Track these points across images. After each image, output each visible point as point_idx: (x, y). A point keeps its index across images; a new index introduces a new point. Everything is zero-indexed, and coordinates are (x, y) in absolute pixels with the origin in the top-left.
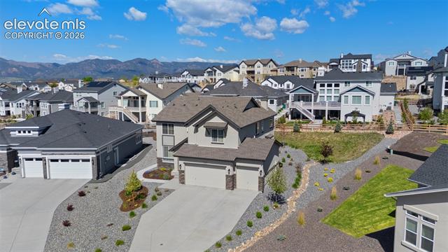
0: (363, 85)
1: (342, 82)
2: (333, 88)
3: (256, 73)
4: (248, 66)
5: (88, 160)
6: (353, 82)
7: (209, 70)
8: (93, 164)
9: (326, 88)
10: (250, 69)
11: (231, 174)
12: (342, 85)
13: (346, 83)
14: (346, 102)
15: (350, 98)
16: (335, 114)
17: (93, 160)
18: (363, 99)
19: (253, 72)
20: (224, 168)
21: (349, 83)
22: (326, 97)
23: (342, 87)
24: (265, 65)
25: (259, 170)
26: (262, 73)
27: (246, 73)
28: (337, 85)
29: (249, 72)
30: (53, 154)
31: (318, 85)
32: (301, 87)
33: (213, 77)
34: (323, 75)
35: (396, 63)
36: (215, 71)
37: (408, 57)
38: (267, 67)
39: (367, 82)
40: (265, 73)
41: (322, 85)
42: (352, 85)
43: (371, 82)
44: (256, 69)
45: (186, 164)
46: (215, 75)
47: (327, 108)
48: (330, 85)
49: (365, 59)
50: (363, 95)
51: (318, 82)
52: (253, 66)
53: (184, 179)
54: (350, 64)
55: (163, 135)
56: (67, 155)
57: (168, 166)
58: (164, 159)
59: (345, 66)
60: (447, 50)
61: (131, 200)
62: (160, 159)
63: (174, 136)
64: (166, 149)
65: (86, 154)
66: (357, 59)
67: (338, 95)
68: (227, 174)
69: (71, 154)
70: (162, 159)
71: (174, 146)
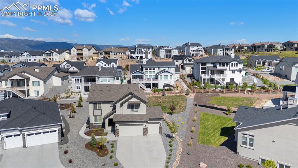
0: (167, 69)
1: (156, 68)
2: (152, 71)
3: (84, 55)
4: (78, 50)
5: (55, 131)
7: (48, 52)
8: (59, 133)
9: (148, 71)
10: (80, 52)
11: (146, 127)
12: (156, 69)
13: (158, 68)
14: (161, 78)
15: (163, 77)
16: (155, 85)
17: (59, 131)
18: (169, 77)
19: (82, 54)
20: (143, 125)
21: (160, 68)
22: (148, 76)
23: (157, 71)
24: (89, 50)
25: (160, 124)
26: (88, 55)
27: (76, 55)
28: (154, 69)
29: (78, 54)
30: (30, 131)
31: (144, 69)
32: (138, 71)
33: (51, 57)
34: (146, 63)
35: (164, 51)
36: (53, 53)
37: (170, 48)
38: (91, 51)
39: (169, 68)
40: (90, 55)
41: (147, 69)
42: (162, 69)
43: (170, 68)
44: (83, 52)
45: (120, 125)
46: (52, 56)
47: (151, 82)
48: (150, 69)
49: (149, 48)
50: (169, 75)
51: (144, 68)
52: (81, 50)
53: (118, 133)
54: (141, 51)
55: (94, 110)
56: (40, 129)
57: (97, 127)
58: (95, 123)
59: (138, 52)
60: (186, 45)
61: (100, 150)
62: (92, 124)
63: (101, 110)
64: (96, 117)
65: (54, 128)
66: (144, 48)
67: (155, 74)
68: (144, 127)
69: (43, 129)
70: (93, 123)
71: (101, 115)
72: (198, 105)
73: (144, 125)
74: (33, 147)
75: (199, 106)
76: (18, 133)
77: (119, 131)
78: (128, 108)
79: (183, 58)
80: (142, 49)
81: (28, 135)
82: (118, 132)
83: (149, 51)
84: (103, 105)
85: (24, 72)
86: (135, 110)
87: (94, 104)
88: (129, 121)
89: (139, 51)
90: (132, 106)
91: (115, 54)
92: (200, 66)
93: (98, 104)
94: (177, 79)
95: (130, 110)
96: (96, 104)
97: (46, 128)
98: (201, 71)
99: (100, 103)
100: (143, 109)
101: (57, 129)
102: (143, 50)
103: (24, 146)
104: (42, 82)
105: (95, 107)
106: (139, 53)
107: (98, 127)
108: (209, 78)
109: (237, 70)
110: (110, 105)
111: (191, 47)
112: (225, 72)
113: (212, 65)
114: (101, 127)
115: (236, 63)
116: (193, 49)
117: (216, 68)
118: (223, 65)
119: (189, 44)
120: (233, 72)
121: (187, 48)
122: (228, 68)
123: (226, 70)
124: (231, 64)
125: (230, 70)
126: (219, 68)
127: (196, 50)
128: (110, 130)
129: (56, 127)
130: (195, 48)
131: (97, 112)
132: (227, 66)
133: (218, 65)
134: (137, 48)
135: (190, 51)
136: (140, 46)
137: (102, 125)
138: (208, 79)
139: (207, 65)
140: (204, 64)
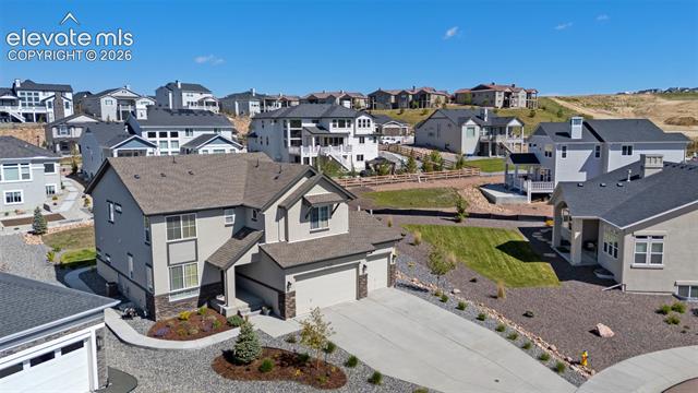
1: (181, 130)
2: (169, 138)
6: (196, 130)
8: (99, 348)
9: (158, 138)
11: (365, 273)
12: (182, 134)
13: (187, 130)
17: (98, 337)
20: (357, 265)
21: (192, 130)
23: (183, 138)
25: (391, 256)
28: (174, 135)
31: (145, 134)
32: (136, 138)
35: (115, 101)
37: (128, 94)
39: (215, 131)
41: (152, 135)
42: (197, 134)
43: (220, 130)
45: (297, 279)
48: (163, 135)
49: (64, 92)
53: (294, 307)
54: (37, 99)
55: (168, 244)
57: (184, 306)
58: (171, 294)
59: (27, 102)
60: (171, 87)
62: (164, 297)
63: (196, 240)
64: (176, 271)
66: (47, 91)
68: (361, 273)
70: (167, 295)
71: (197, 260)
75: (374, 211)
78: (301, 222)
80: (41, 93)
82: (294, 301)
83: (65, 101)
84: (201, 224)
86: (321, 225)
87: (169, 220)
89: (30, 99)
90: (312, 215)
92: (287, 126)
93: (185, 219)
95: (308, 226)
96: (178, 219)
99: (191, 215)
100: (340, 222)
101: (91, 332)
102: (42, 96)
105: (173, 234)
106: (30, 105)
107: (186, 304)
109: (369, 135)
110: (222, 220)
111: (184, 94)
112: (345, 140)
113: (314, 125)
114: (195, 303)
115: (367, 118)
116: (191, 99)
117: (325, 131)
118: (342, 125)
119: (179, 86)
120: (362, 139)
121: (173, 96)
122: (351, 130)
123: (347, 135)
124: (357, 121)
125: (355, 136)
126: (334, 130)
127: (201, 103)
128: (244, 308)
130: (197, 97)
131: (182, 252)
132: (349, 126)
133: (331, 124)
134: (19, 89)
135: (185, 104)
137: (198, 295)
139: (303, 125)
140: (296, 123)
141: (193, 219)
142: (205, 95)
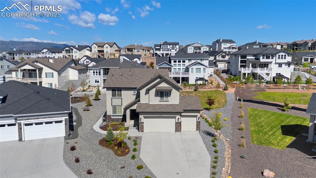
0: (199, 61)
1: (187, 60)
2: (182, 63)
3: (105, 52)
4: (99, 47)
5: (61, 122)
6: (193, 60)
7: (67, 48)
8: (66, 124)
9: (177, 63)
10: (101, 49)
11: (179, 121)
12: (187, 61)
13: (189, 60)
14: (192, 72)
15: (195, 70)
16: (185, 80)
17: (65, 121)
18: (202, 70)
19: (103, 51)
20: (175, 118)
21: (191, 60)
22: (177, 69)
23: (187, 63)
24: (111, 47)
25: (198, 117)
26: (109, 52)
27: (97, 52)
28: (184, 62)
29: (99, 51)
30: (28, 119)
31: (172, 61)
32: (165, 63)
33: (71, 54)
34: (174, 55)
35: (193, 48)
36: (72, 50)
37: (199, 45)
38: (112, 48)
39: (201, 60)
40: (112, 52)
41: (175, 62)
42: (193, 61)
43: (203, 60)
44: (105, 50)
45: (145, 117)
46: (72, 53)
47: (181, 76)
48: (179, 62)
49: (176, 45)
50: (202, 67)
51: (173, 60)
52: (103, 47)
53: (143, 128)
54: (167, 48)
55: (112, 98)
56: (42, 118)
57: (117, 120)
58: (113, 116)
59: (164, 49)
60: (218, 41)
61: (118, 148)
62: (110, 116)
63: (122, 98)
64: (114, 108)
65: (60, 117)
66: (171, 45)
67: (185, 68)
68: (177, 121)
69: (45, 118)
70: (111, 115)
71: (122, 105)
72: (242, 100)
73: (177, 118)
74: (31, 141)
75: (244, 101)
76: (13, 121)
77: (144, 124)
78: (155, 96)
79: (215, 54)
80: (168, 46)
81: (26, 125)
82: (143, 126)
83: (175, 48)
84: (123, 92)
85: (37, 62)
86: (165, 99)
87: (112, 90)
88: (157, 111)
89: (165, 48)
90: (162, 94)
91: (138, 51)
92: (239, 58)
93: (118, 90)
94: (210, 74)
95: (159, 98)
96: (115, 90)
97: (50, 117)
98: (240, 64)
99: (120, 89)
100: (175, 98)
101: (63, 119)
102: (169, 47)
103: (20, 139)
104: (56, 74)
105: (114, 95)
106: (165, 50)
107: (118, 120)
108: (250, 72)
109: (284, 63)
110: (132, 92)
111: (223, 44)
112: (269, 65)
113: (254, 58)
114: (121, 120)
115: (284, 54)
116: (225, 46)
117: (258, 61)
118: (268, 58)
119: (221, 41)
120: (280, 65)
121: (218, 45)
122: (273, 61)
123: (271, 63)
124: (277, 55)
125: (276, 63)
126: (262, 60)
127: (229, 48)
128: (132, 125)
129: (62, 117)
130: (228, 45)
131: (117, 101)
132: (272, 58)
133: (261, 57)
134: (162, 45)
135: (222, 48)
136: (166, 43)
137: (122, 118)
138: (248, 74)
139: (248, 57)
140: (244, 57)
141: (121, 91)
142: (232, 44)
